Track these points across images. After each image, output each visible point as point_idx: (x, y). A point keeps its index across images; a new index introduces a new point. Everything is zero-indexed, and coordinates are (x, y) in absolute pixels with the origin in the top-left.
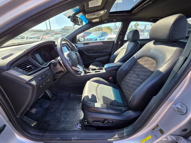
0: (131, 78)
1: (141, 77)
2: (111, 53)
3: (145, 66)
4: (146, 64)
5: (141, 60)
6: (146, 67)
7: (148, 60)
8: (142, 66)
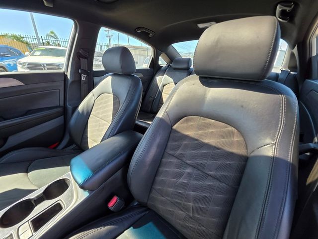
0: (182, 180)
1: (211, 173)
2: (65, 108)
3: (206, 141)
4: (206, 135)
5: (184, 125)
6: (213, 144)
7: (208, 126)
8: (197, 140)
